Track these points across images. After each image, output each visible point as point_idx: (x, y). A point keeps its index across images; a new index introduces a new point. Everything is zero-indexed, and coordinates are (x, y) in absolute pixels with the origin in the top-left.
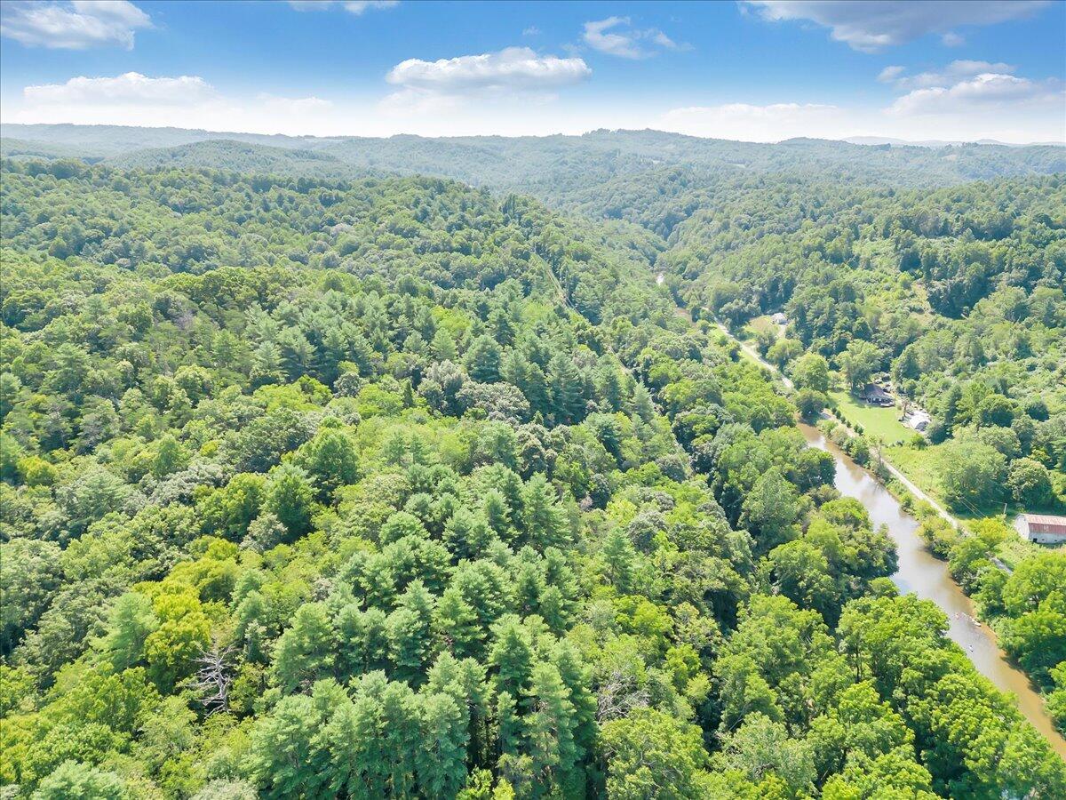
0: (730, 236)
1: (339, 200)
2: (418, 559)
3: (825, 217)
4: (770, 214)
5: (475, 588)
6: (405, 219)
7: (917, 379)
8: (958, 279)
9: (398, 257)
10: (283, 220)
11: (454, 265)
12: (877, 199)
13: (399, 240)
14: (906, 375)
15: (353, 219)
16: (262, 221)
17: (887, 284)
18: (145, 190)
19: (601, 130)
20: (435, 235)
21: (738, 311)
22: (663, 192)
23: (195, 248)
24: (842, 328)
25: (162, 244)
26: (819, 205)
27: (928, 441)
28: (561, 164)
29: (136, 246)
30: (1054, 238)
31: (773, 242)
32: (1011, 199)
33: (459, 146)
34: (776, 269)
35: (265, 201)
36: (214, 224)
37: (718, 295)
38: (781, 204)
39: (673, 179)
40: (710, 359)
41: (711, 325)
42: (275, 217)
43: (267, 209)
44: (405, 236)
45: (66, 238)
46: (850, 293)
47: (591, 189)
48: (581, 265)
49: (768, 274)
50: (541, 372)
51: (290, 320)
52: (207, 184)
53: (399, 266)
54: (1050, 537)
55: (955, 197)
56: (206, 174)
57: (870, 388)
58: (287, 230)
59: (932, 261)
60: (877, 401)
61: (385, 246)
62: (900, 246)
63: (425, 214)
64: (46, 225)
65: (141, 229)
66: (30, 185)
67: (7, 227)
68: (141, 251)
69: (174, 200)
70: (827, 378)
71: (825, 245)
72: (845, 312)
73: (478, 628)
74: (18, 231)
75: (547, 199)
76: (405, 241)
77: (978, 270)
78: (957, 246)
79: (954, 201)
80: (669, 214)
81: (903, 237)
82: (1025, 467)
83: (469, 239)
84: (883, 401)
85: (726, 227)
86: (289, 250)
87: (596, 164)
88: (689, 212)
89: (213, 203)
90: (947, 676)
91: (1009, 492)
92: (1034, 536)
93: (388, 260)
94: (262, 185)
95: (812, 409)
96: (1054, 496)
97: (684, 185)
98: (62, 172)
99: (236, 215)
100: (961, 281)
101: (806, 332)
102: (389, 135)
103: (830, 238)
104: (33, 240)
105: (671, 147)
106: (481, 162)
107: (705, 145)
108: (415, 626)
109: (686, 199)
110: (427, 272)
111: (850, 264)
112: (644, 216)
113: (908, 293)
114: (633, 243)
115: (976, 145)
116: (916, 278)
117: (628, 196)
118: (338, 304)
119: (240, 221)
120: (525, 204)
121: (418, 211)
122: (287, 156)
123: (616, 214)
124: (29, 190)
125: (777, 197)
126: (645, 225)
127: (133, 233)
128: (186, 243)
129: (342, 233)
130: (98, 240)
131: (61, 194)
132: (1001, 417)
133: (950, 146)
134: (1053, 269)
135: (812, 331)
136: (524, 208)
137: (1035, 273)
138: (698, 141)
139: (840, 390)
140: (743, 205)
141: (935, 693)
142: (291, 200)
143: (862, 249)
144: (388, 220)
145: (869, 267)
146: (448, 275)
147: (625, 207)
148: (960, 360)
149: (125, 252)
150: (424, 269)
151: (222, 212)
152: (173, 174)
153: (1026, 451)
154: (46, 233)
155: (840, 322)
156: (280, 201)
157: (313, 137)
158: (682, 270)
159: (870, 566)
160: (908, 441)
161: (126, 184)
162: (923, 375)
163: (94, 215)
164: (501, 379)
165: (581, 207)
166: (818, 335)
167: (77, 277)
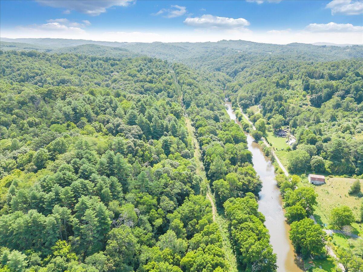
0: (251, 78)
1: (117, 64)
2: (64, 178)
3: (285, 72)
4: (267, 70)
5: (76, 187)
6: (134, 71)
7: (296, 128)
8: (320, 94)
9: (129, 84)
10: (97, 71)
11: (145, 86)
12: (306, 65)
13: (130, 78)
14: (293, 127)
15: (119, 71)
16: (90, 71)
17: (298, 95)
18: (55, 61)
19: (223, 40)
20: (141, 76)
21: (245, 104)
22: (236, 62)
23: (63, 80)
24: (275, 110)
25: (53, 78)
26: (285, 67)
27: (292, 149)
28: (206, 52)
29: (44, 79)
30: (357, 80)
31: (263, 80)
32: (352, 66)
33: (172, 46)
34: (261, 90)
35: (92, 65)
36: (74, 72)
37: (241, 98)
38: (271, 67)
39: (240, 58)
40: (222, 119)
41: (237, 108)
42: (94, 70)
43: (92, 67)
44: (132, 77)
45: (24, 76)
46: (281, 98)
47: (212, 61)
48: (189, 87)
49: (258, 91)
50: (148, 122)
51: (69, 103)
52: (76, 59)
53: (128, 87)
54: (318, 182)
55: (333, 65)
56: (76, 56)
57: (280, 131)
58: (97, 74)
59: (313, 88)
60: (281, 135)
61: (125, 80)
62: (304, 82)
63: (141, 69)
64: (19, 72)
65: (47, 73)
66: (18, 59)
67: (7, 72)
68: (45, 81)
69: (64, 64)
70: (265, 127)
71: (279, 82)
72: (277, 104)
73: (74, 199)
74: (10, 74)
75: (197, 64)
76: (132, 78)
77: (328, 91)
78: (324, 82)
79: (332, 66)
80: (236, 70)
81: (305, 79)
82: (316, 159)
83: (153, 78)
84: (283, 135)
85: (251, 74)
86: (96, 81)
87: (218, 52)
88: (242, 70)
89: (76, 65)
90: (246, 223)
91: (310, 167)
92: (312, 182)
93: (125, 85)
94: (93, 59)
95: (258, 137)
96: (325, 168)
97: (244, 60)
98: (31, 55)
99: (82, 69)
100: (321, 95)
101: (265, 112)
102: (151, 42)
103: (281, 79)
104: (14, 77)
105: (247, 46)
106: (179, 51)
107: (259, 45)
108: (52, 197)
109: (242, 65)
110: (136, 89)
111: (287, 88)
112: (228, 71)
113: (304, 98)
114: (218, 80)
115: (357, 46)
116: (308, 93)
117: (223, 64)
118: (86, 99)
119: (83, 71)
120: (178, 66)
121: (139, 68)
122: (112, 49)
123: (219, 70)
124: (17, 60)
125: (270, 65)
126: (227, 73)
127: (45, 75)
128: (60, 78)
129: (114, 76)
130: (33, 77)
131: (28, 62)
132: (313, 141)
133: (348, 46)
134: (354, 91)
135: (266, 111)
136: (178, 68)
137: (347, 92)
138: (256, 44)
139: (271, 131)
140: (258, 67)
141: (240, 228)
142: (101, 64)
143: (292, 83)
144: (128, 71)
145: (293, 89)
146: (143, 90)
147: (222, 67)
148: (311, 122)
149: (40, 81)
150: (135, 88)
151: (78, 68)
152: (65, 56)
153: (318, 154)
154: (18, 74)
155: (275, 108)
156: (97, 65)
157: (127, 43)
158: (233, 89)
159: (248, 188)
160: (285, 149)
161: (50, 59)
162: (298, 127)
163: (34, 69)
164: (135, 124)
165: (207, 67)
166: (268, 112)
167: (13, 89)
